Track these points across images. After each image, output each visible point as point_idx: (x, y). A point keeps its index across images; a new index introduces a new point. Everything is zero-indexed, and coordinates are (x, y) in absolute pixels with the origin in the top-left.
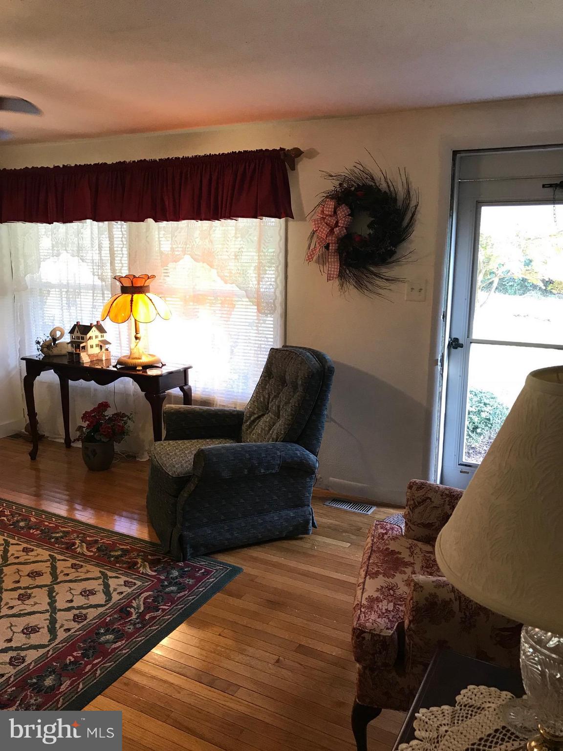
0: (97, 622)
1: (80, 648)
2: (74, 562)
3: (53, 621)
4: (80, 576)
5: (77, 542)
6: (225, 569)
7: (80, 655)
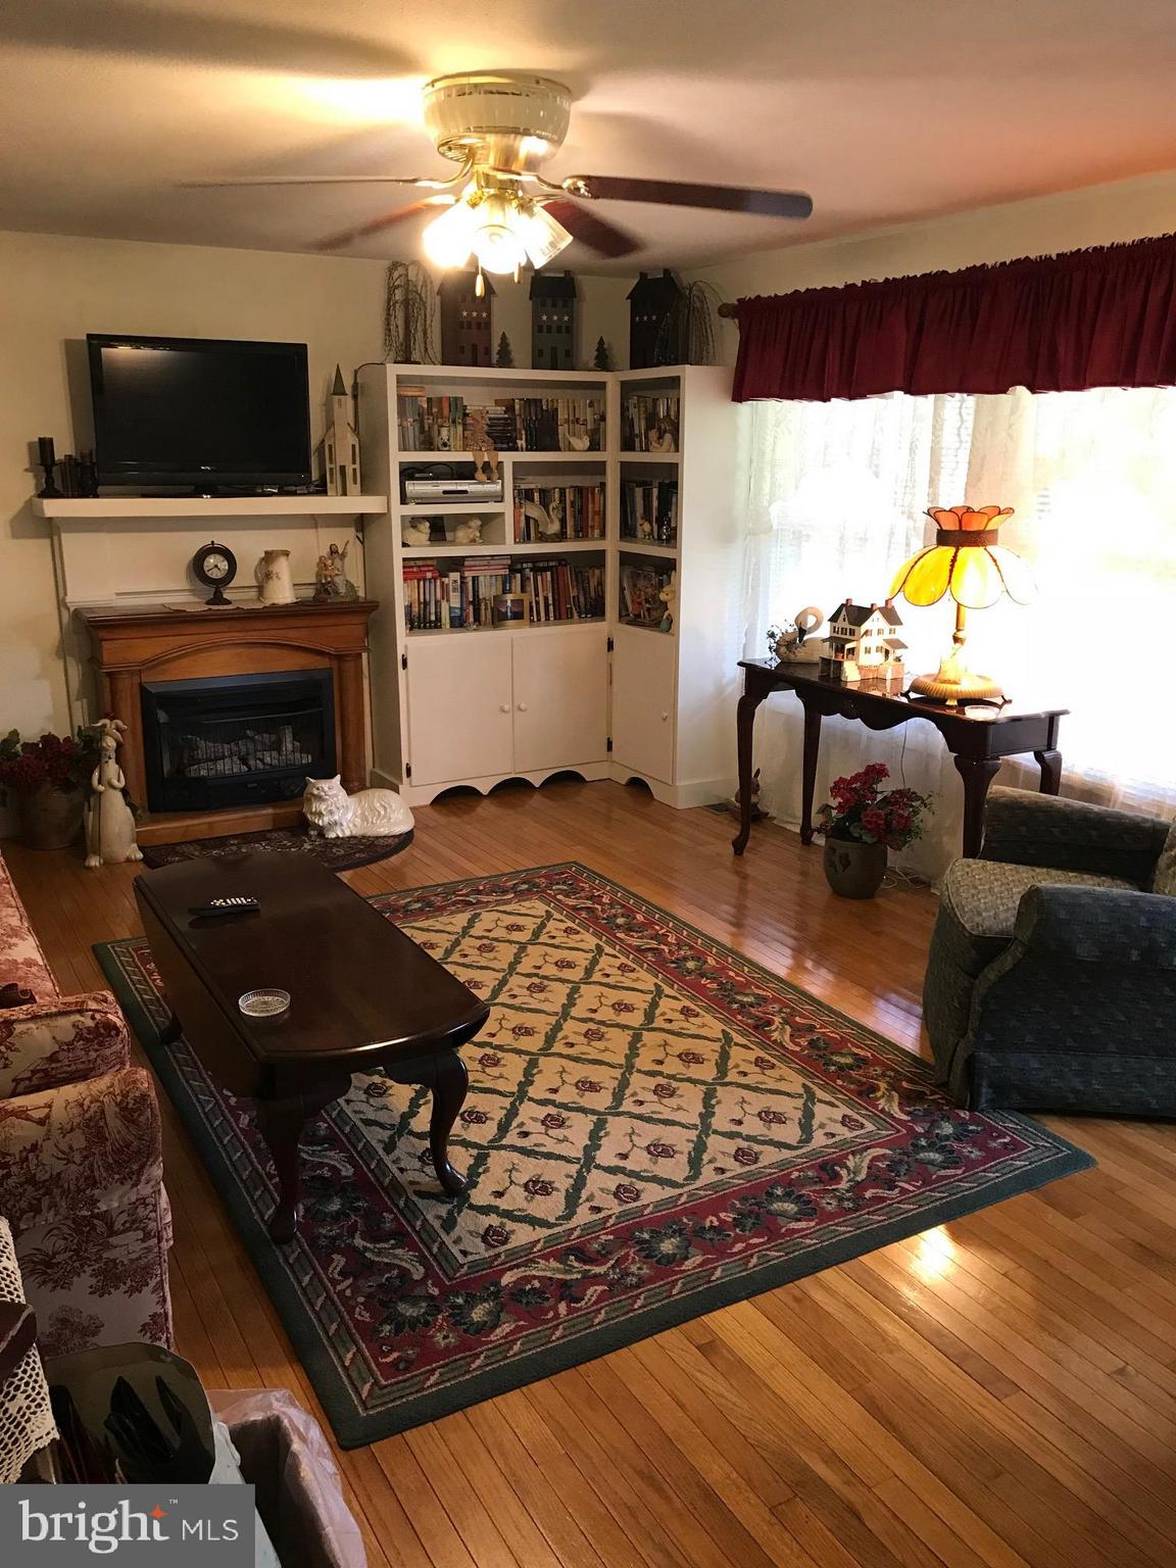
0: (775, 1173)
1: (734, 1209)
2: (762, 1054)
3: (700, 1147)
4: (765, 1083)
5: (777, 1020)
6: (1054, 1150)
7: (730, 1220)
